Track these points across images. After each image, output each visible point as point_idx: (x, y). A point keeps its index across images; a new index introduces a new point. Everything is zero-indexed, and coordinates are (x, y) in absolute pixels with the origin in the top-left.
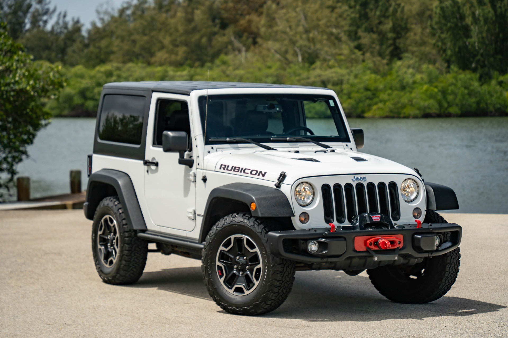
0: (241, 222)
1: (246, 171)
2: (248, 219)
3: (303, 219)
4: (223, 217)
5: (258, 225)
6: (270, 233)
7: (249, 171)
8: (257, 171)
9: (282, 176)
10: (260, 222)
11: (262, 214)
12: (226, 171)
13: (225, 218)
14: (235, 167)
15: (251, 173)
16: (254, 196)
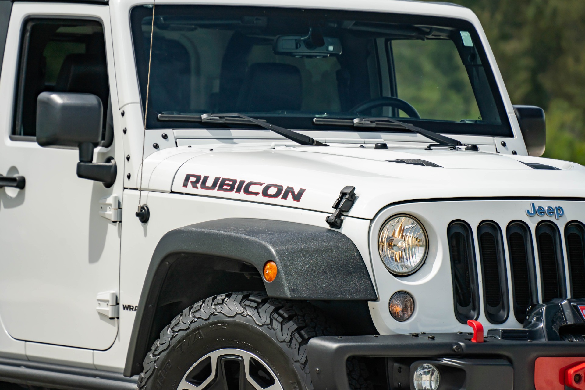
0: (238, 316)
1: (252, 189)
2: (256, 308)
3: (399, 309)
4: (190, 305)
5: (282, 324)
6: (315, 342)
7: (259, 189)
8: (280, 189)
9: (347, 197)
10: (286, 315)
11: (293, 291)
12: (199, 191)
13: (196, 306)
14: (224, 180)
15: (265, 193)
16: (273, 246)
